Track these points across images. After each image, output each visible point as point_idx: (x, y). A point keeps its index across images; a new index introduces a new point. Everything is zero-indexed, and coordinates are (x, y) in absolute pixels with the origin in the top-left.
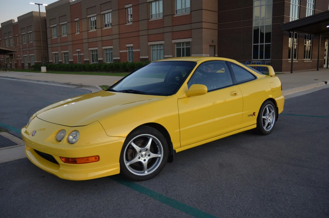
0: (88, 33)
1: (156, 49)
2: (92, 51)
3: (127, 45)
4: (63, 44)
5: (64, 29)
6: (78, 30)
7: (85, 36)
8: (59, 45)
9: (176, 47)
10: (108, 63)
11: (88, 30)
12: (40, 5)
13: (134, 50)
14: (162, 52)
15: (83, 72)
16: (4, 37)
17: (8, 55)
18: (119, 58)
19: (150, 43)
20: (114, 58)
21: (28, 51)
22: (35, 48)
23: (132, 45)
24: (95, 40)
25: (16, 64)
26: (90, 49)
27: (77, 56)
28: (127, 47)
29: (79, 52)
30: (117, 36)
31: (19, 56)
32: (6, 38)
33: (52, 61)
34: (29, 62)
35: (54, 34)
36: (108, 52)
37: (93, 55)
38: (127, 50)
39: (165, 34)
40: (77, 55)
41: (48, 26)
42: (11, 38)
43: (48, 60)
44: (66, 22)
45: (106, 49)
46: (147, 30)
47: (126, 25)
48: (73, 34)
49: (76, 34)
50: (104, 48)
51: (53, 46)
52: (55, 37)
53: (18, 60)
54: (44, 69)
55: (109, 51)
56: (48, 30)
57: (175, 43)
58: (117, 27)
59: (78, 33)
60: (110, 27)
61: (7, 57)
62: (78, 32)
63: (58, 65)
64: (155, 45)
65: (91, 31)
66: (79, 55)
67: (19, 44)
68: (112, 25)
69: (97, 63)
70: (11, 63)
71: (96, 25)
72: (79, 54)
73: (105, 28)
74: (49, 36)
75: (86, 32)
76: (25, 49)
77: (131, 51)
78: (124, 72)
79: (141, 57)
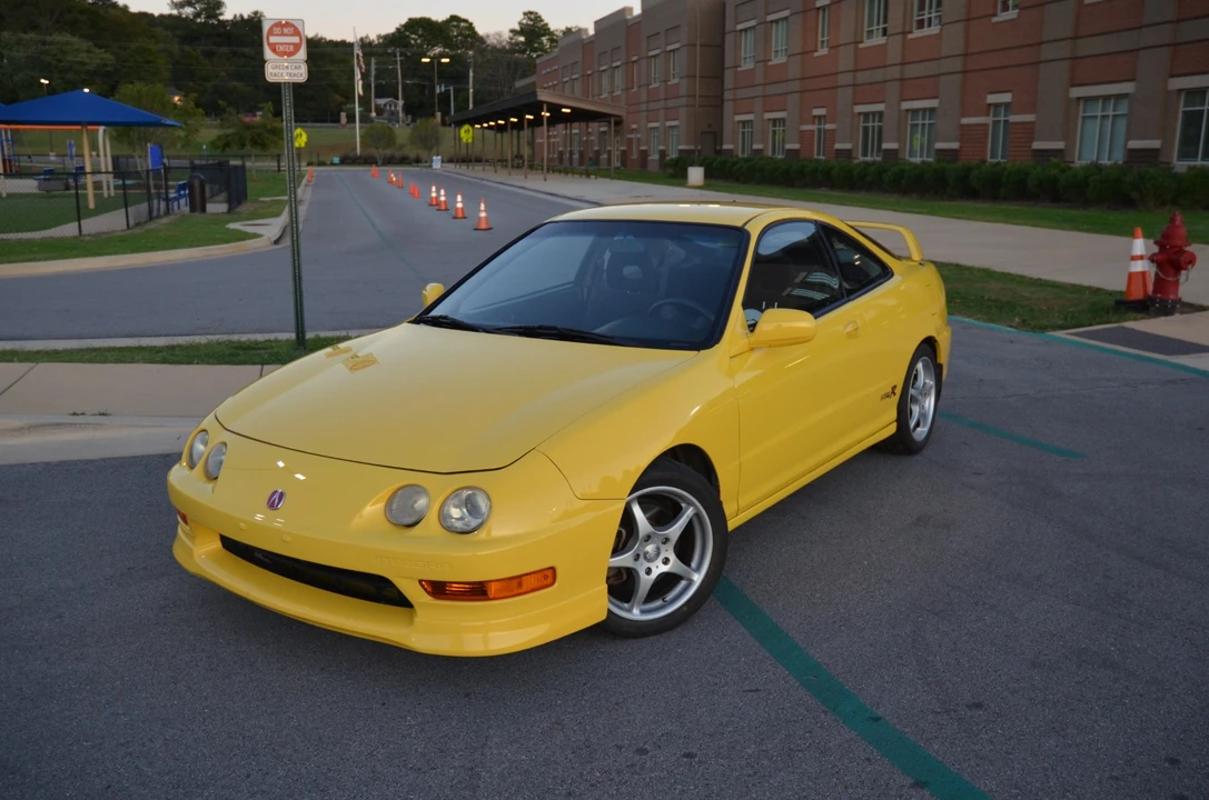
0: (857, 49)
1: (1100, 114)
2: (866, 115)
3: (992, 99)
4: (771, 90)
5: (779, 36)
6: (826, 38)
7: (845, 60)
8: (759, 91)
9: (1182, 109)
10: (917, 160)
11: (858, 40)
13: (1013, 118)
14: (1122, 125)
15: (823, 191)
16: (600, 66)
18: (955, 145)
19: (1076, 92)
20: (939, 145)
21: (662, 113)
22: (684, 101)
23: (1006, 98)
24: (878, 75)
25: (624, 152)
26: (859, 109)
27: (813, 131)
28: (990, 105)
29: (820, 117)
30: (957, 64)
31: (634, 126)
32: (605, 68)
33: (730, 147)
34: (662, 148)
35: (744, 56)
36: (920, 122)
37: (866, 130)
38: (988, 115)
39: (1142, 52)
40: (814, 127)
41: (728, 27)
42: (617, 67)
43: (722, 144)
44: (786, 13)
45: (915, 112)
46: (1071, 38)
47: (994, 20)
48: (806, 53)
49: (816, 54)
50: (906, 105)
51: (741, 93)
52: (748, 65)
53: (630, 141)
54: (696, 174)
55: (924, 119)
56: (729, 39)
57: (1180, 91)
58: (960, 27)
59: (823, 51)
60: (935, 30)
61: (602, 129)
62: (822, 47)
63: (746, 160)
64: (1095, 99)
65: (868, 43)
66: (819, 130)
67: (640, 87)
68: (944, 21)
69: (879, 159)
70: (609, 148)
71: (885, 22)
72: (819, 124)
73: (917, 34)
74: (728, 62)
75: (852, 47)
76: (652, 106)
77: (1002, 118)
78: (961, 198)
79: (1036, 145)
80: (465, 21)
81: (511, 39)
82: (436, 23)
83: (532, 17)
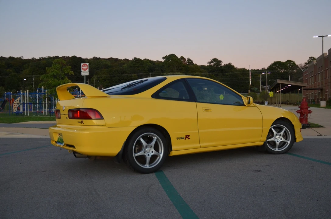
12: (324, 37)
17: (319, 90)
32: (319, 72)
53: (326, 94)
54: (323, 103)
80: (292, 61)
81: (305, 66)
82: (283, 62)
83: (312, 58)
